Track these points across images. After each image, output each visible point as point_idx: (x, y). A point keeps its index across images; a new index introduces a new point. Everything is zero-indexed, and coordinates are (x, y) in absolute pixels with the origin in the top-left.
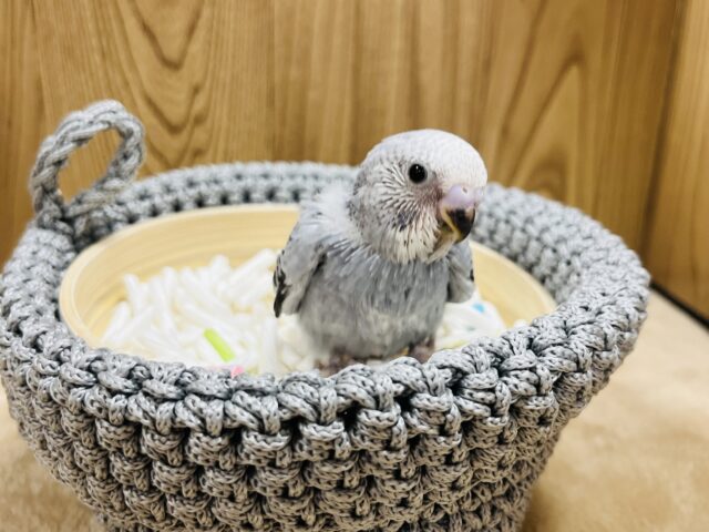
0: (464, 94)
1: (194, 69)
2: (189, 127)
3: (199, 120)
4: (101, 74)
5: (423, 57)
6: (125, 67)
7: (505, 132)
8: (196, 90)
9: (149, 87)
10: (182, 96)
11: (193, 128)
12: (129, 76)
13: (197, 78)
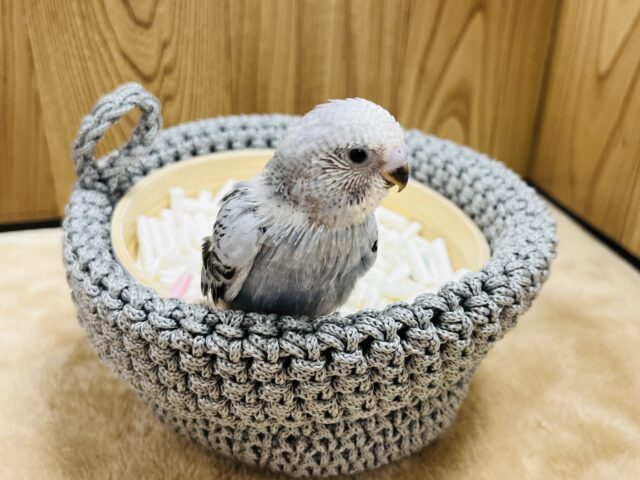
0: (388, 40)
1: (162, 28)
2: (159, 76)
3: (168, 71)
4: (81, 33)
5: (355, 11)
6: (103, 27)
7: (422, 70)
8: (165, 45)
9: (124, 44)
10: (153, 52)
11: (163, 77)
12: (107, 35)
13: (165, 36)
